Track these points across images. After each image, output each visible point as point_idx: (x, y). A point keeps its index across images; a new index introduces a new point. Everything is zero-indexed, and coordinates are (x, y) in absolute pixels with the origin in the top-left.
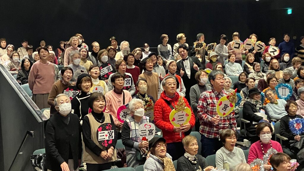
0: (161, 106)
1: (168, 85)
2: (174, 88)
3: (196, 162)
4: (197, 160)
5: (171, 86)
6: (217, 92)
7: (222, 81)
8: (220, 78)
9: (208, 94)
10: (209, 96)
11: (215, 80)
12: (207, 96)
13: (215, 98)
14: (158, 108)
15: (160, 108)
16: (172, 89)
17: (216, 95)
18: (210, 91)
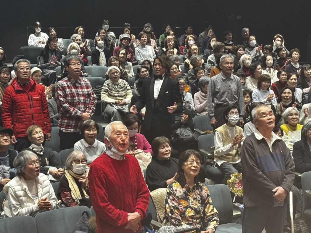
0: (10, 95)
1: (19, 70)
2: (27, 74)
3: (42, 153)
4: (43, 152)
5: (23, 70)
6: (73, 80)
7: (77, 66)
8: (74, 63)
9: (65, 83)
10: (66, 85)
11: (70, 65)
12: (64, 85)
13: (73, 87)
14: (6, 98)
15: (8, 97)
16: (24, 73)
17: (73, 83)
18: (66, 80)
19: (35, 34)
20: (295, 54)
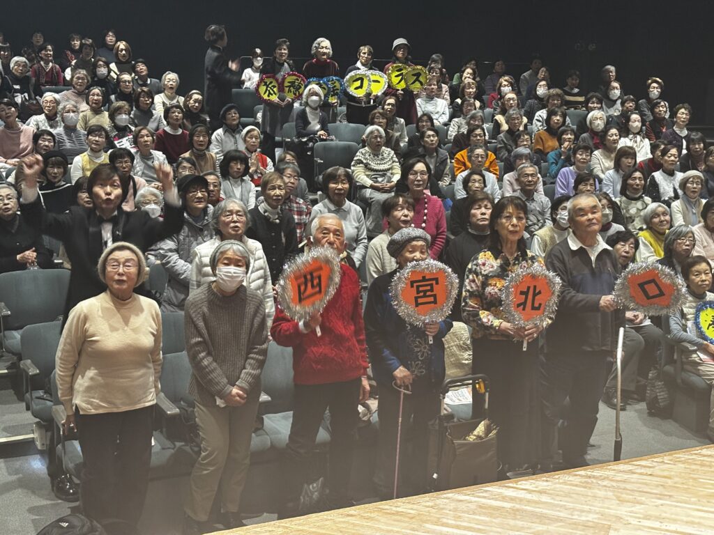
19: (252, 69)
20: (683, 113)
